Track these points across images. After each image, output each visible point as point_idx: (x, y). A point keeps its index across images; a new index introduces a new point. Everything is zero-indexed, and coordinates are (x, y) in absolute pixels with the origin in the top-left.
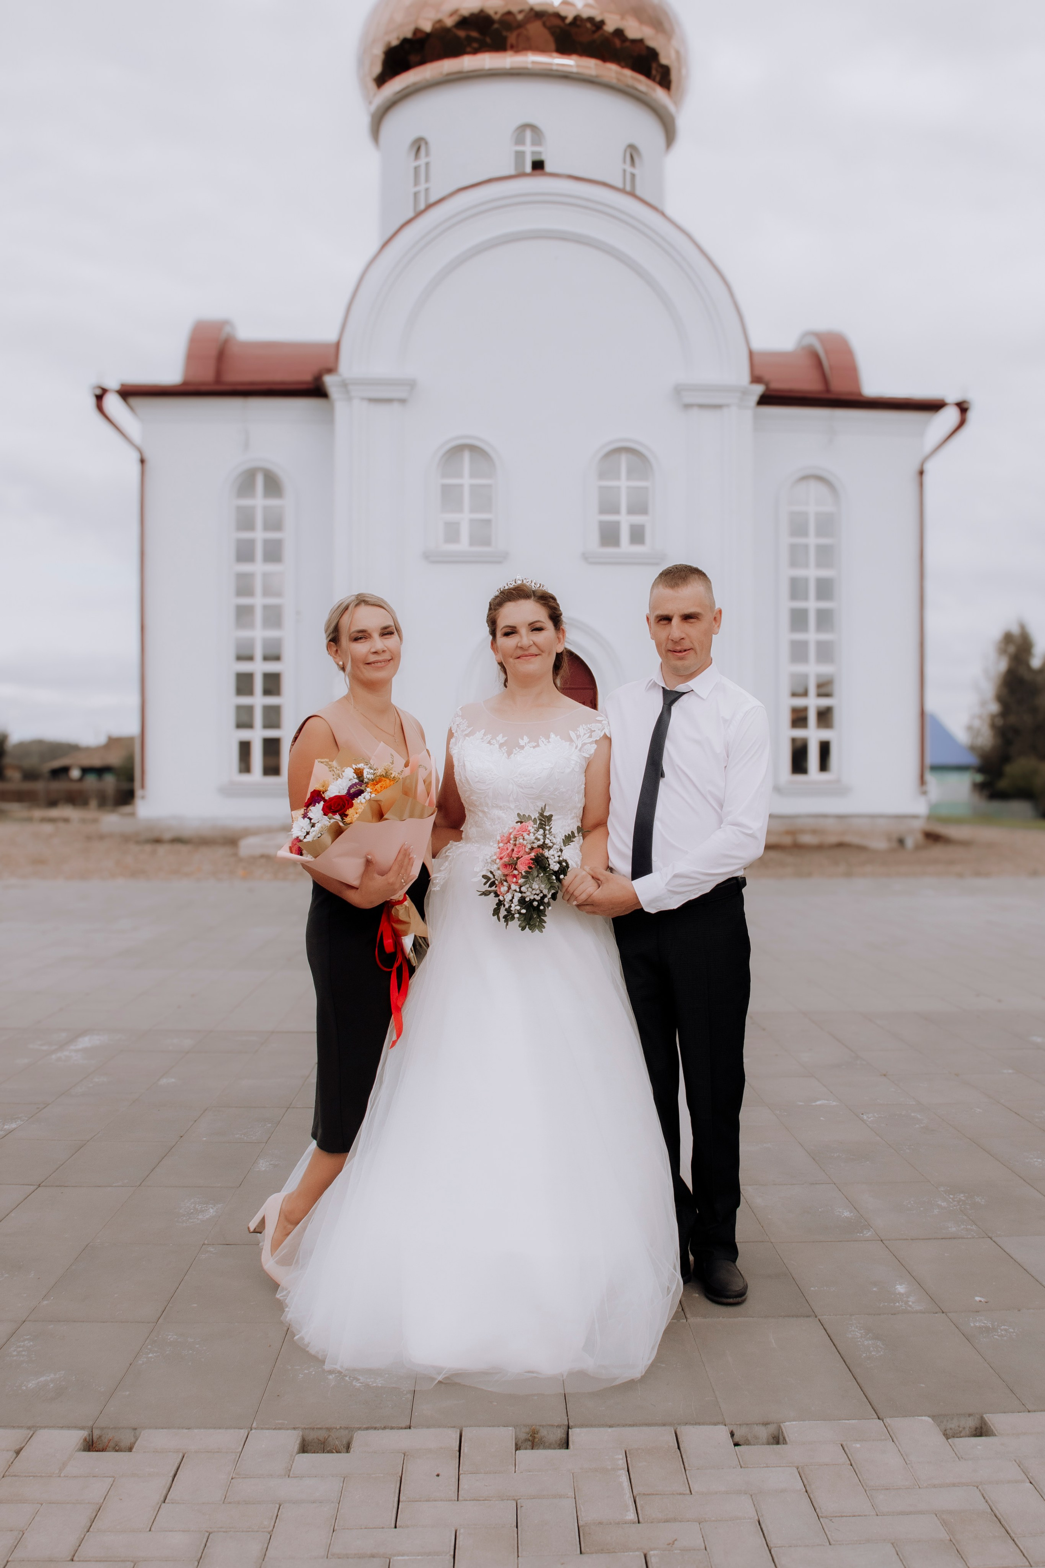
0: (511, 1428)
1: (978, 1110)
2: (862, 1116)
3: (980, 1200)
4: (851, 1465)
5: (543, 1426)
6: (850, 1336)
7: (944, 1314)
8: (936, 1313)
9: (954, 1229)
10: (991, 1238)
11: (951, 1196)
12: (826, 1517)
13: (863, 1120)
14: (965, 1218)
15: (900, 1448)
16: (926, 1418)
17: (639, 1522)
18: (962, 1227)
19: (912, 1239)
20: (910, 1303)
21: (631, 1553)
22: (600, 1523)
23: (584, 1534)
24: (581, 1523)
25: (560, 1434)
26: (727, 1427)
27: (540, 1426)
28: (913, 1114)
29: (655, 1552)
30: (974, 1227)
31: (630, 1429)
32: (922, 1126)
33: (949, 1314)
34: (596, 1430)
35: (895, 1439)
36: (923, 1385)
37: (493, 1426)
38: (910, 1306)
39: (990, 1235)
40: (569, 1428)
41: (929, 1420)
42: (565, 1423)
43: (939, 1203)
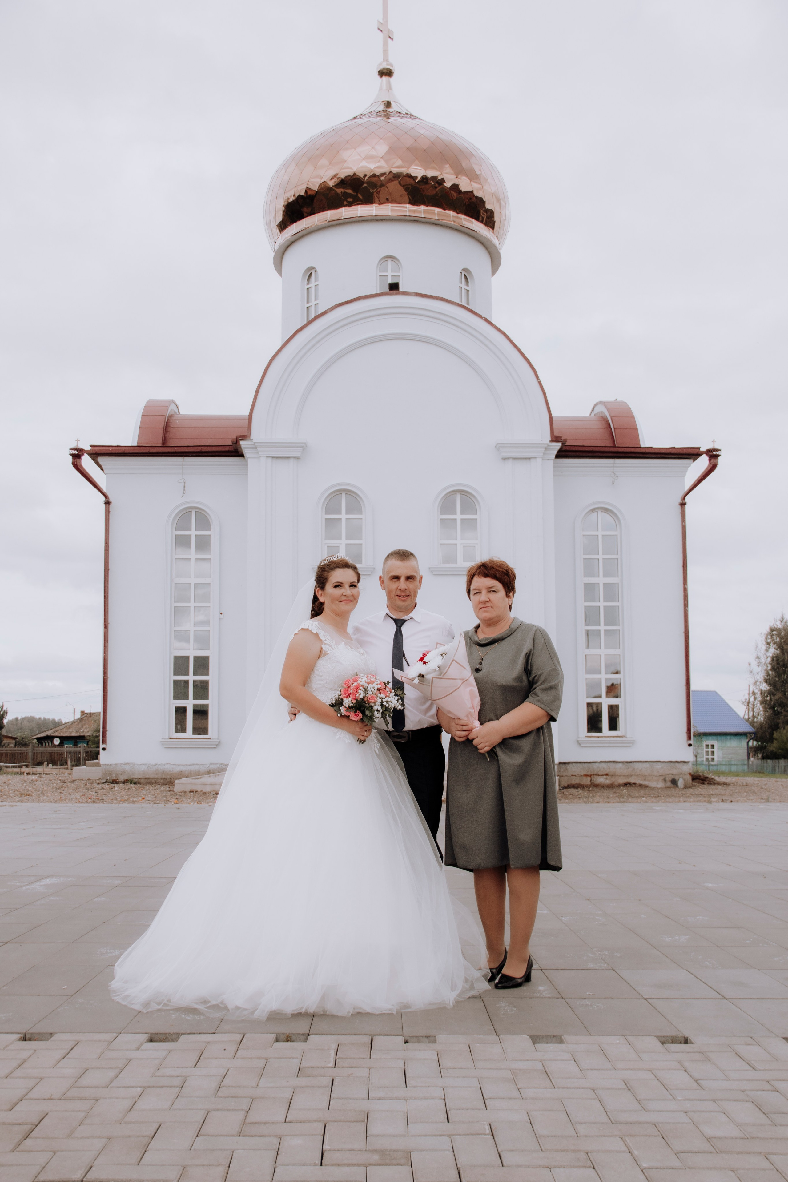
0: (274, 1034)
1: (644, 916)
2: (561, 918)
3: (617, 954)
4: (471, 1052)
5: (294, 1034)
6: (498, 1005)
7: (563, 999)
8: (558, 998)
9: (592, 966)
10: (614, 970)
11: (599, 952)
12: (445, 1069)
13: (561, 920)
14: (603, 961)
15: (503, 1047)
16: (527, 1036)
17: (335, 1067)
18: (598, 965)
19: (561, 969)
20: (544, 994)
21: (325, 1077)
22: (312, 1068)
23: (301, 1071)
24: (301, 1067)
25: (303, 1038)
26: (404, 1038)
27: (292, 1034)
28: (597, 917)
29: (339, 1077)
30: (606, 965)
31: (345, 1036)
32: (600, 922)
33: (566, 999)
34: (324, 1036)
35: (502, 1044)
36: (532, 1024)
37: (264, 1033)
38: (543, 995)
39: (614, 969)
40: (309, 1035)
41: (528, 1037)
42: (307, 1033)
43: (589, 955)
